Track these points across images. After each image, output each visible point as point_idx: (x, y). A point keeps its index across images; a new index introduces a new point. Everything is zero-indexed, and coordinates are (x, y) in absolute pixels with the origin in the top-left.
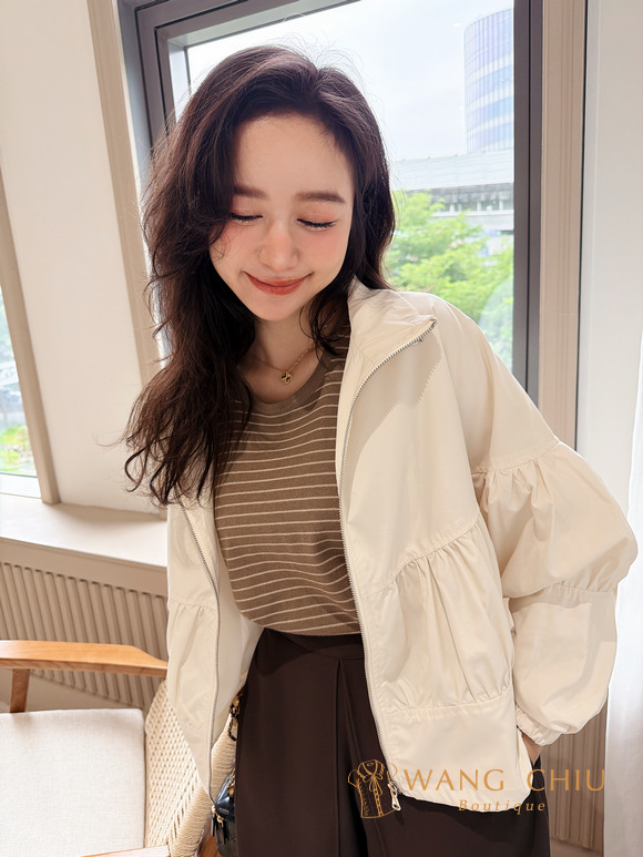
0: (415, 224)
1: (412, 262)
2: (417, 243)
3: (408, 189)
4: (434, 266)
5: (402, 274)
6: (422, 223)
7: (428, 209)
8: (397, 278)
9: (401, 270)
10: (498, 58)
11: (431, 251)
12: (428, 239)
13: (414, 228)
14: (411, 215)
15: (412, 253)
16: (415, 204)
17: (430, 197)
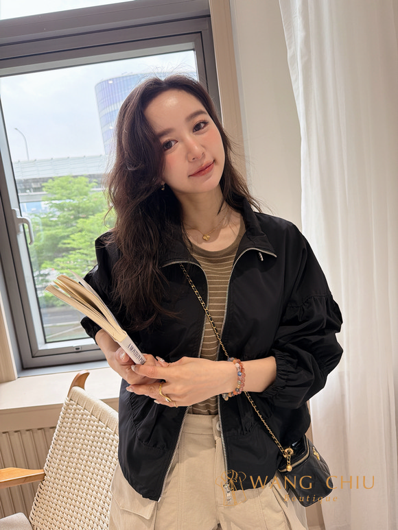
0: (81, 195)
1: (84, 218)
2: (84, 206)
3: (74, 174)
4: (98, 219)
5: (78, 225)
6: (86, 194)
7: (87, 186)
8: (75, 228)
9: (77, 223)
10: (116, 103)
11: (94, 211)
12: (91, 204)
13: (82, 197)
14: (77, 190)
15: (82, 212)
16: (80, 183)
17: (87, 180)
